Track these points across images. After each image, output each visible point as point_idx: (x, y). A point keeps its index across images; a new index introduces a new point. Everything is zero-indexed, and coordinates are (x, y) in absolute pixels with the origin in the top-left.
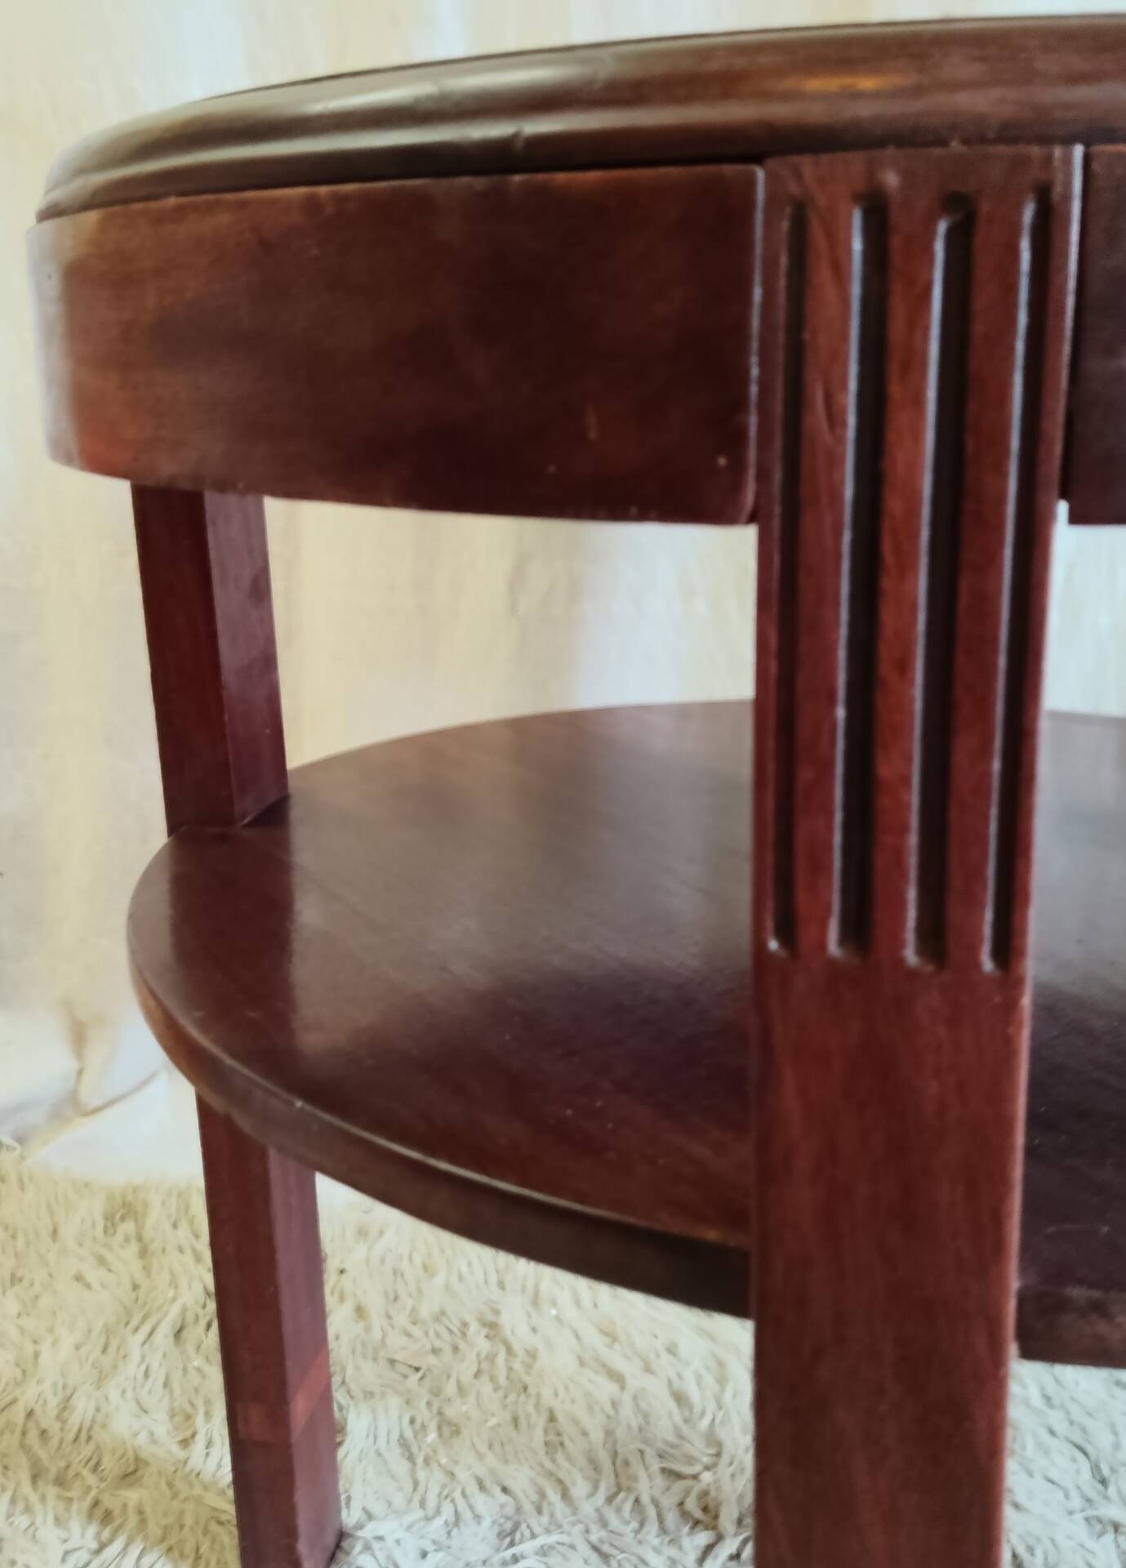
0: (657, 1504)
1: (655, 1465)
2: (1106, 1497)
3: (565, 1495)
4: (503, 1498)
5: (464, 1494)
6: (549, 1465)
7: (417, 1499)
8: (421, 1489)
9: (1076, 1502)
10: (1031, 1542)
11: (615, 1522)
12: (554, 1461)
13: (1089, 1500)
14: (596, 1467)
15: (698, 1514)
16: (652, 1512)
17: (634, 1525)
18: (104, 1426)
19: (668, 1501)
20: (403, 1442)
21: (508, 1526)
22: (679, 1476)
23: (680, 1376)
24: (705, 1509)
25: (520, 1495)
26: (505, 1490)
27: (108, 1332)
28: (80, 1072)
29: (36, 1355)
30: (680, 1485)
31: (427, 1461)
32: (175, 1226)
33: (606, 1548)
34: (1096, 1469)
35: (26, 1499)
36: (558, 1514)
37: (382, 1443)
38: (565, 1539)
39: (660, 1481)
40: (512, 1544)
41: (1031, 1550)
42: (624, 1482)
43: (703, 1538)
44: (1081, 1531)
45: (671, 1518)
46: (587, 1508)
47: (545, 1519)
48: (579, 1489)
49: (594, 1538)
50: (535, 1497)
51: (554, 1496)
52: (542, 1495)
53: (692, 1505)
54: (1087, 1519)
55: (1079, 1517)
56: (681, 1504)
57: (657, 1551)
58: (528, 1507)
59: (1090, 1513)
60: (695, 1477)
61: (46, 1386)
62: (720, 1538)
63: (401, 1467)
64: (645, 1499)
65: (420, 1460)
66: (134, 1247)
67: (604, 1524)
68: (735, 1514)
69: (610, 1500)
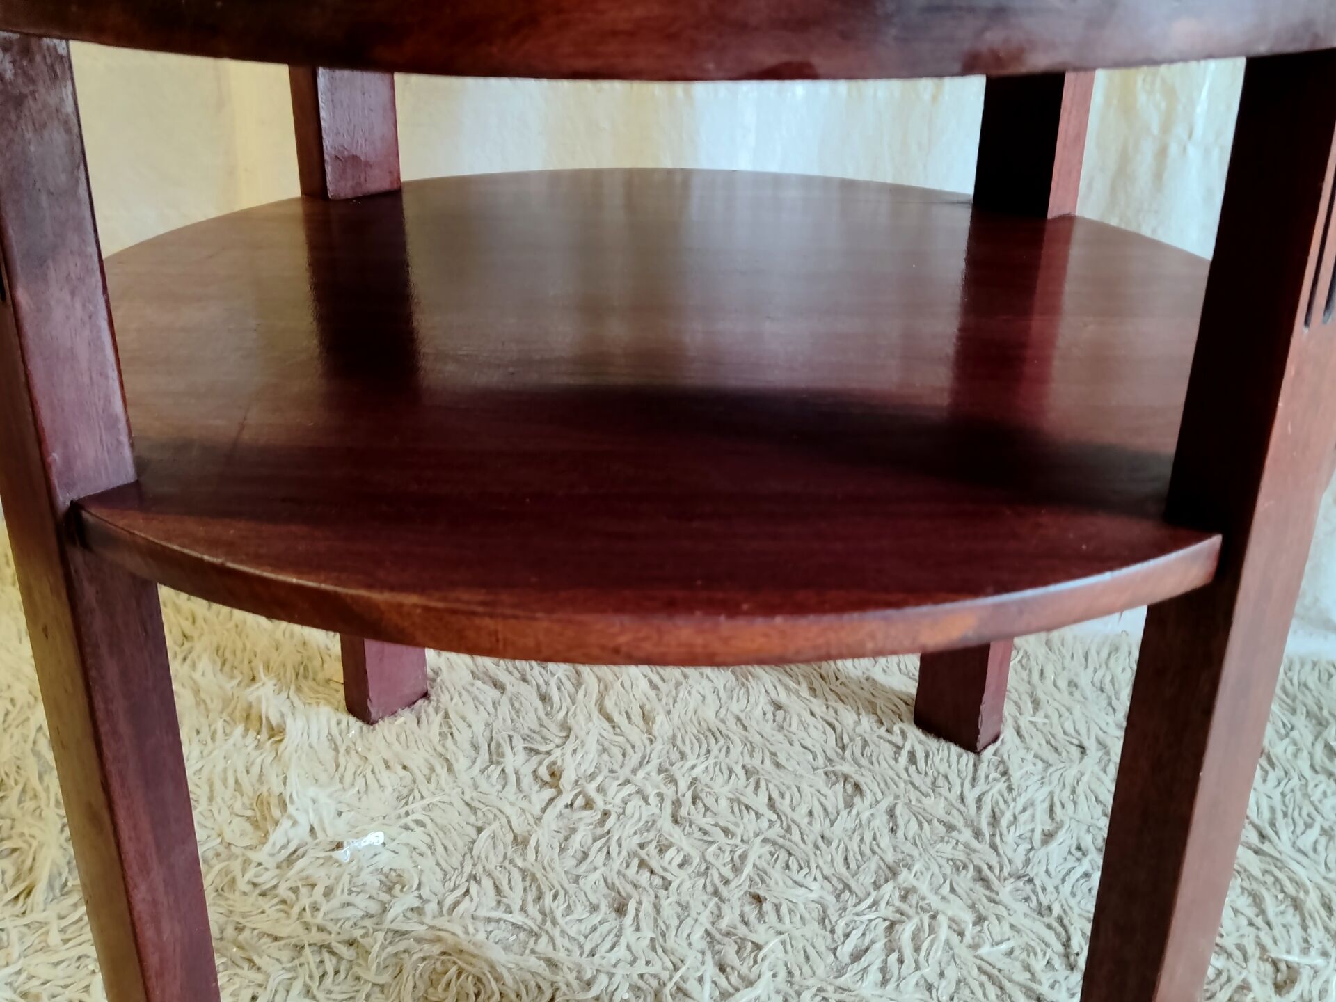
0: (517, 773)
1: (519, 744)
2: (843, 758)
3: (450, 769)
4: (403, 772)
5: (373, 771)
6: (440, 749)
7: (337, 776)
8: (341, 769)
9: (821, 761)
10: (783, 789)
11: (484, 785)
12: (444, 746)
13: (830, 760)
14: (476, 748)
15: (547, 778)
16: (513, 778)
17: (500, 787)
19: (526, 771)
20: (331, 739)
21: (405, 792)
22: (537, 752)
23: (547, 683)
24: (552, 775)
25: (416, 771)
26: (405, 768)
30: (536, 759)
31: (347, 751)
33: (475, 804)
34: (839, 739)
36: (442, 782)
37: (314, 739)
38: (446, 799)
39: (522, 756)
40: (407, 803)
41: (782, 795)
42: (495, 758)
43: (549, 793)
44: (821, 781)
45: (527, 780)
46: (465, 779)
47: (433, 786)
48: (461, 764)
49: (467, 798)
50: (427, 772)
51: (442, 771)
52: (432, 769)
53: (543, 772)
54: (826, 774)
55: (821, 772)
56: (535, 772)
57: (512, 804)
58: (420, 778)
59: (830, 768)
60: (548, 753)
62: (560, 793)
63: (328, 756)
64: (509, 770)
65: (342, 750)
67: (476, 788)
68: (574, 778)
69: (482, 771)
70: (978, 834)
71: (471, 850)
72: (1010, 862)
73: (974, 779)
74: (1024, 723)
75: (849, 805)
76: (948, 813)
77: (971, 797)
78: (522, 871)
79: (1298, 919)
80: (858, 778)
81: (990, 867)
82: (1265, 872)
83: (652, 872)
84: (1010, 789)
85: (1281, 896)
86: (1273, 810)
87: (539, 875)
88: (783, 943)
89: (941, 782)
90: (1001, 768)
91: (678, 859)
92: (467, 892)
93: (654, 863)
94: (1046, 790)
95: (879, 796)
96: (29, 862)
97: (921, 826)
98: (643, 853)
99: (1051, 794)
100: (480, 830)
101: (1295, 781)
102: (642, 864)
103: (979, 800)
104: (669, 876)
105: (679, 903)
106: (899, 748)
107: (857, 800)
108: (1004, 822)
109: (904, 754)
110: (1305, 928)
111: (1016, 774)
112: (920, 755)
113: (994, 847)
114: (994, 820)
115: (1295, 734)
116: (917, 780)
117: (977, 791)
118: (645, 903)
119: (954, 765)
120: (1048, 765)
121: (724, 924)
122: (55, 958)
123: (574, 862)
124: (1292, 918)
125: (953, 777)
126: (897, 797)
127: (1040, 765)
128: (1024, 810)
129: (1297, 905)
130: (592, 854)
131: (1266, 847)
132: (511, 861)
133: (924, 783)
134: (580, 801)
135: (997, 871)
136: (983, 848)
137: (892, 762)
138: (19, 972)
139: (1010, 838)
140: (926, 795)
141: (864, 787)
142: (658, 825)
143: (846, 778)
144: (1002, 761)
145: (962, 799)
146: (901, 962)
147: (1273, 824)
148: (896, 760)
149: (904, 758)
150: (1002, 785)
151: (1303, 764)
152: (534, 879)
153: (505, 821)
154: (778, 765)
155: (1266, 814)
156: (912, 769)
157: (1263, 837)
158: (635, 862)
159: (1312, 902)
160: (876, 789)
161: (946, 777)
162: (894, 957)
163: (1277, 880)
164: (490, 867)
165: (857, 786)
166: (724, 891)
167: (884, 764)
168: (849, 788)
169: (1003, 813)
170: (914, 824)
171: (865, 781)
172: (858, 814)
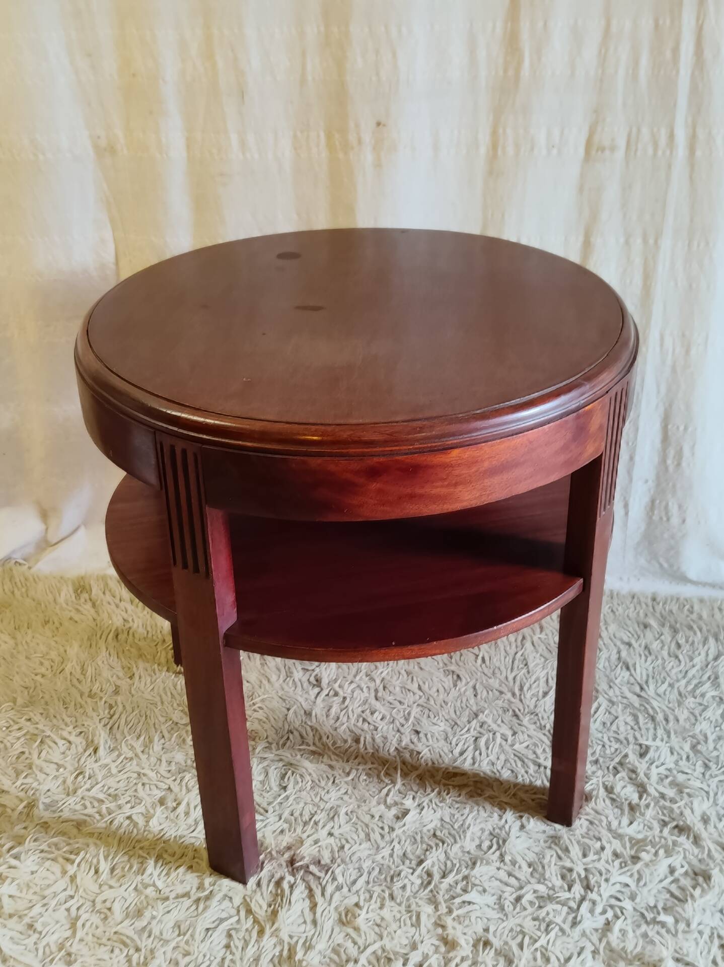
0: (300, 681)
2: (451, 663)
3: (269, 681)
6: (262, 671)
9: (441, 665)
10: (425, 680)
11: (286, 688)
12: (263, 670)
13: (446, 664)
14: (279, 670)
15: (315, 683)
16: (299, 684)
17: (293, 688)
18: (99, 675)
19: (305, 679)
21: (251, 694)
22: (308, 670)
24: (317, 681)
25: (253, 683)
26: (248, 682)
27: (89, 639)
28: (47, 529)
29: (65, 651)
30: (308, 674)
32: (104, 593)
33: (284, 697)
35: (80, 704)
36: (267, 688)
38: (270, 696)
39: (301, 673)
40: (252, 699)
41: (424, 683)
42: (288, 674)
43: (317, 690)
44: (442, 675)
45: (306, 684)
46: (277, 685)
47: (263, 690)
48: (274, 678)
49: (280, 695)
50: (259, 683)
51: (265, 682)
52: (261, 682)
53: (312, 679)
54: (444, 671)
55: (442, 670)
56: (309, 680)
57: (301, 696)
58: (257, 687)
59: (446, 668)
60: (313, 670)
61: (74, 663)
62: (322, 689)
64: (296, 680)
66: (90, 604)
67: (283, 689)
68: (327, 682)
69: (284, 681)
70: (514, 695)
71: (286, 719)
72: (528, 706)
73: (512, 669)
74: (535, 638)
75: (455, 685)
76: (500, 686)
77: (511, 677)
78: (311, 727)
79: (653, 725)
80: (458, 672)
81: (519, 710)
82: (641, 705)
83: (369, 723)
84: (528, 672)
85: (646, 716)
86: (648, 676)
87: (319, 728)
88: (430, 750)
89: (497, 671)
90: (525, 662)
91: (380, 717)
92: (288, 738)
93: (369, 720)
94: (545, 672)
95: (469, 680)
96: (90, 737)
97: (488, 692)
98: (364, 715)
99: (548, 673)
100: (288, 710)
101: (660, 661)
102: (364, 720)
103: (514, 678)
104: (377, 725)
105: (382, 736)
106: (477, 656)
107: (459, 682)
108: (525, 689)
109: (480, 658)
110: (655, 729)
111: (531, 665)
112: (487, 659)
113: (521, 700)
114: (521, 689)
115: (663, 637)
116: (486, 671)
117: (514, 674)
118: (368, 738)
119: (503, 662)
120: (546, 659)
121: (403, 744)
122: (117, 779)
123: (333, 721)
124: (651, 725)
125: (503, 668)
126: (477, 680)
127: (543, 660)
128: (535, 682)
129: (653, 719)
130: (341, 717)
131: (643, 694)
132: (305, 723)
133: (489, 672)
134: (332, 693)
135: (522, 711)
136: (517, 701)
137: (474, 663)
138: (103, 786)
139: (528, 695)
140: (490, 678)
141: (461, 676)
142: (369, 701)
143: (453, 672)
144: (525, 659)
145: (507, 678)
146: (480, 754)
147: (647, 682)
148: (476, 662)
149: (479, 660)
150: (525, 671)
151: (665, 653)
152: (317, 730)
153: (299, 705)
154: (421, 669)
155: (645, 678)
156: (484, 666)
157: (642, 689)
158: (361, 720)
159: (660, 717)
160: (467, 676)
161: (499, 669)
162: (477, 752)
163: (646, 708)
164: (297, 726)
165: (458, 676)
166: (402, 730)
167: (470, 664)
168: (455, 677)
169: (525, 684)
170: (485, 693)
171: (462, 673)
172: (459, 689)
